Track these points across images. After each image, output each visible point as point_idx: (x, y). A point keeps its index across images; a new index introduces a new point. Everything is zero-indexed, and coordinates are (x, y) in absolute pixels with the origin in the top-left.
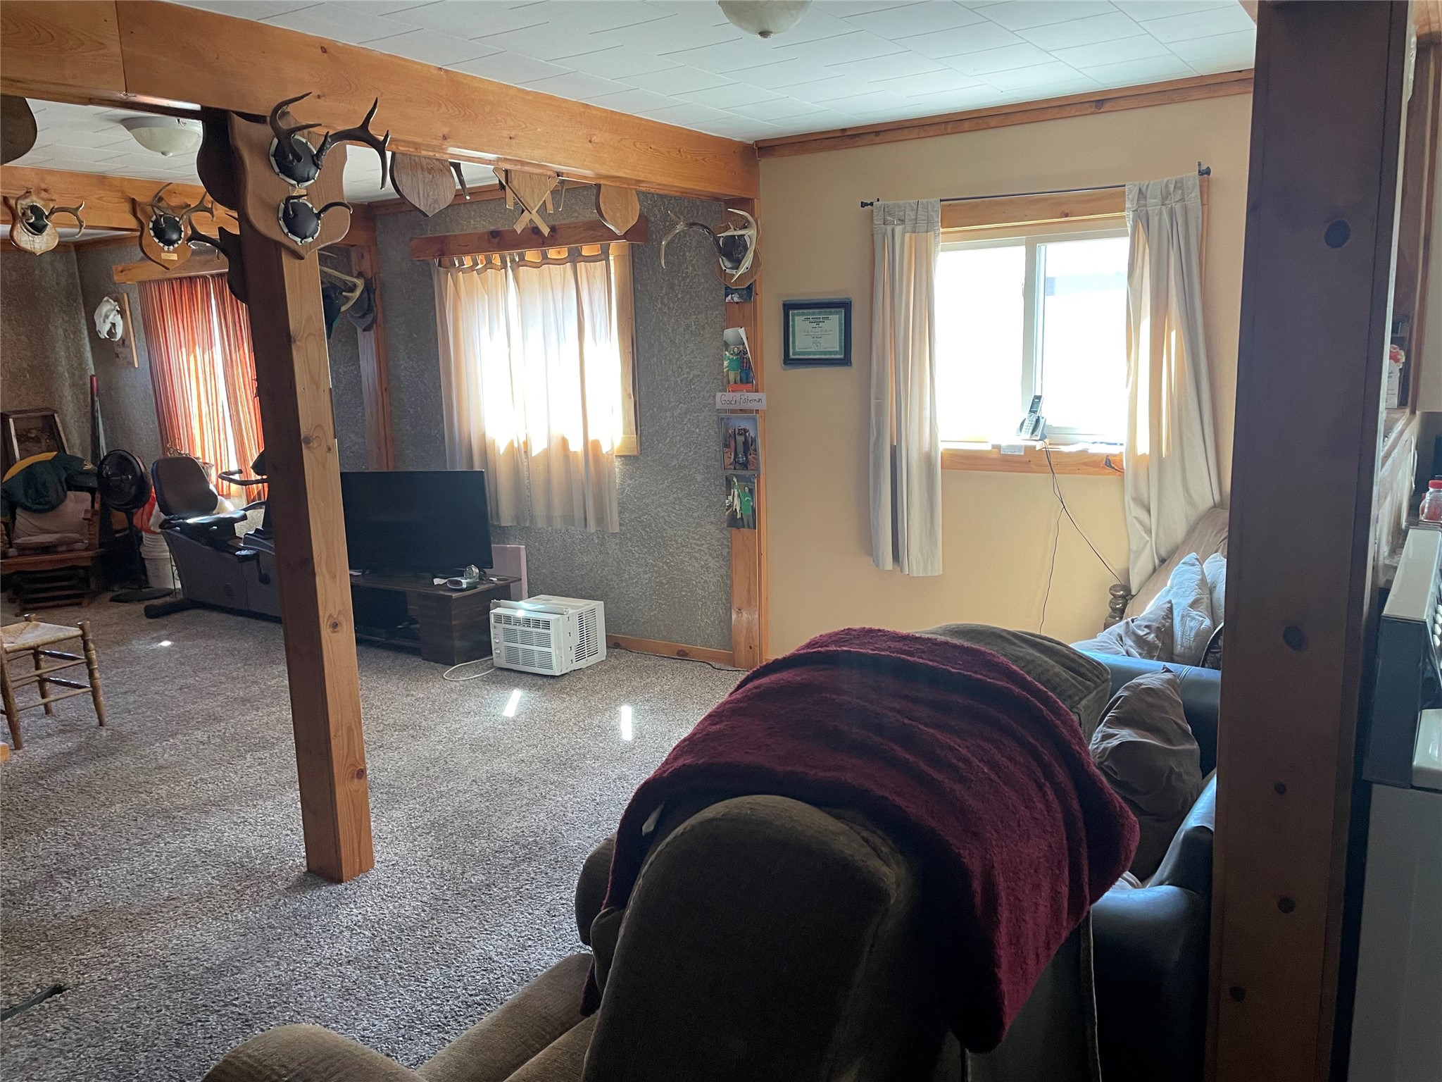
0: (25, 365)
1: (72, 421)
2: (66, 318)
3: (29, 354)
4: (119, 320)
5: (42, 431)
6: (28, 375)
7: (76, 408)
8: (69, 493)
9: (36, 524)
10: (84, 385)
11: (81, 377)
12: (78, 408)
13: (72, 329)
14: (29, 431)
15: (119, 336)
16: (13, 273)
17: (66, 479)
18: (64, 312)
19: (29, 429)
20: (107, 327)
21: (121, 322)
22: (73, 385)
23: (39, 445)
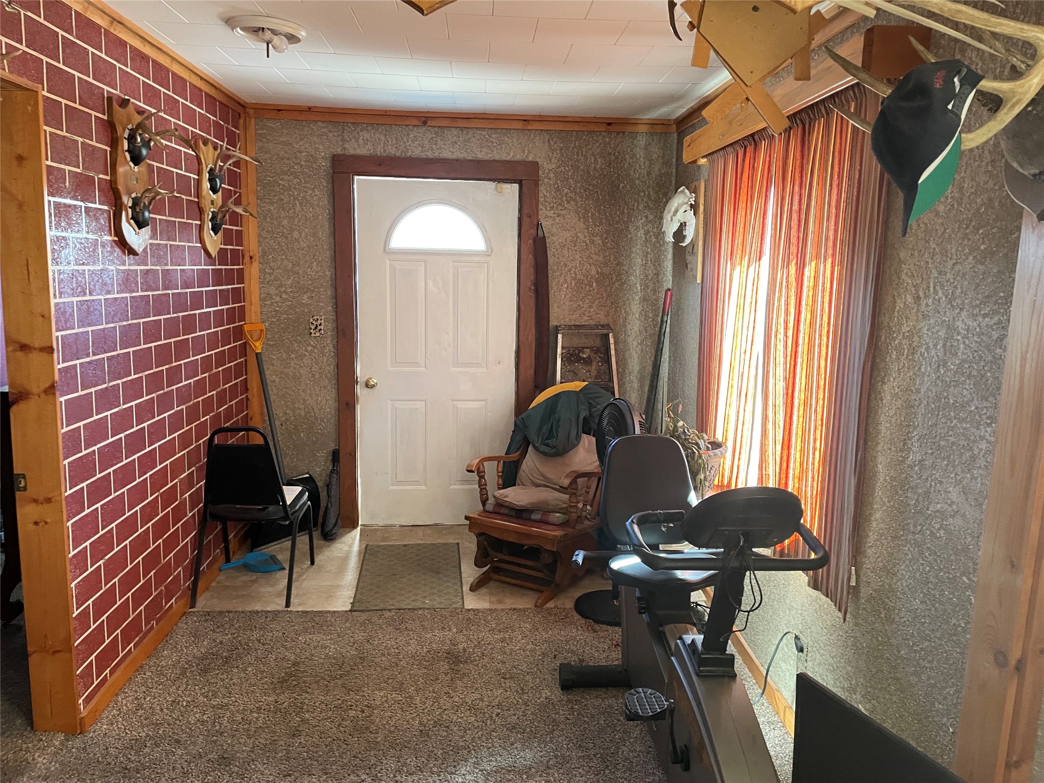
0: (593, 272)
1: (635, 344)
2: (651, 217)
3: (601, 258)
4: (690, 218)
5: (597, 351)
6: (594, 284)
7: (642, 328)
8: (584, 436)
9: (541, 469)
10: (657, 300)
11: (654, 291)
12: (645, 328)
13: (655, 230)
14: (581, 350)
15: (688, 241)
16: (599, 160)
17: (585, 419)
18: (650, 209)
19: (584, 348)
20: (675, 227)
21: (694, 221)
22: (644, 299)
23: (588, 368)
